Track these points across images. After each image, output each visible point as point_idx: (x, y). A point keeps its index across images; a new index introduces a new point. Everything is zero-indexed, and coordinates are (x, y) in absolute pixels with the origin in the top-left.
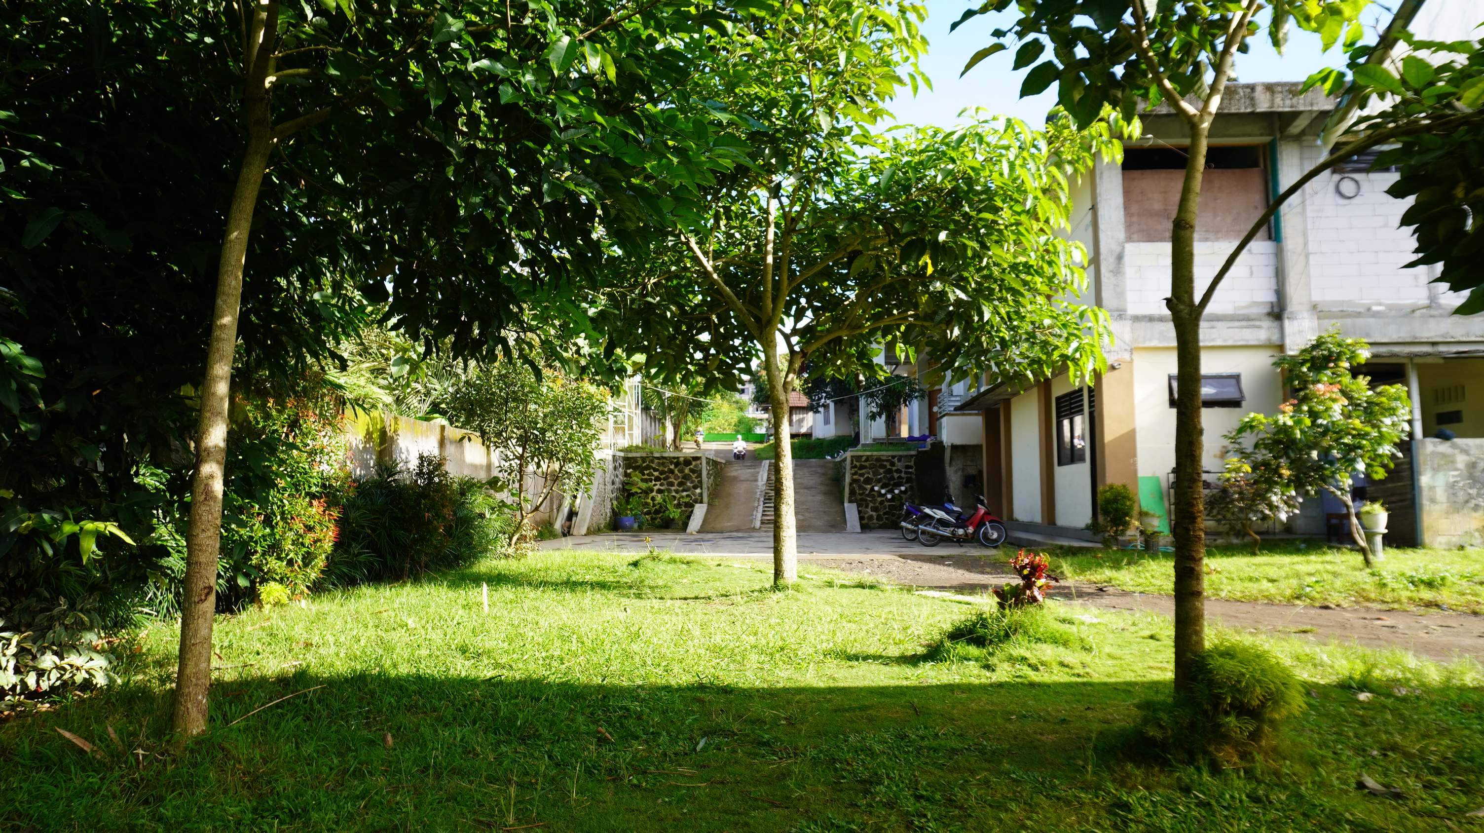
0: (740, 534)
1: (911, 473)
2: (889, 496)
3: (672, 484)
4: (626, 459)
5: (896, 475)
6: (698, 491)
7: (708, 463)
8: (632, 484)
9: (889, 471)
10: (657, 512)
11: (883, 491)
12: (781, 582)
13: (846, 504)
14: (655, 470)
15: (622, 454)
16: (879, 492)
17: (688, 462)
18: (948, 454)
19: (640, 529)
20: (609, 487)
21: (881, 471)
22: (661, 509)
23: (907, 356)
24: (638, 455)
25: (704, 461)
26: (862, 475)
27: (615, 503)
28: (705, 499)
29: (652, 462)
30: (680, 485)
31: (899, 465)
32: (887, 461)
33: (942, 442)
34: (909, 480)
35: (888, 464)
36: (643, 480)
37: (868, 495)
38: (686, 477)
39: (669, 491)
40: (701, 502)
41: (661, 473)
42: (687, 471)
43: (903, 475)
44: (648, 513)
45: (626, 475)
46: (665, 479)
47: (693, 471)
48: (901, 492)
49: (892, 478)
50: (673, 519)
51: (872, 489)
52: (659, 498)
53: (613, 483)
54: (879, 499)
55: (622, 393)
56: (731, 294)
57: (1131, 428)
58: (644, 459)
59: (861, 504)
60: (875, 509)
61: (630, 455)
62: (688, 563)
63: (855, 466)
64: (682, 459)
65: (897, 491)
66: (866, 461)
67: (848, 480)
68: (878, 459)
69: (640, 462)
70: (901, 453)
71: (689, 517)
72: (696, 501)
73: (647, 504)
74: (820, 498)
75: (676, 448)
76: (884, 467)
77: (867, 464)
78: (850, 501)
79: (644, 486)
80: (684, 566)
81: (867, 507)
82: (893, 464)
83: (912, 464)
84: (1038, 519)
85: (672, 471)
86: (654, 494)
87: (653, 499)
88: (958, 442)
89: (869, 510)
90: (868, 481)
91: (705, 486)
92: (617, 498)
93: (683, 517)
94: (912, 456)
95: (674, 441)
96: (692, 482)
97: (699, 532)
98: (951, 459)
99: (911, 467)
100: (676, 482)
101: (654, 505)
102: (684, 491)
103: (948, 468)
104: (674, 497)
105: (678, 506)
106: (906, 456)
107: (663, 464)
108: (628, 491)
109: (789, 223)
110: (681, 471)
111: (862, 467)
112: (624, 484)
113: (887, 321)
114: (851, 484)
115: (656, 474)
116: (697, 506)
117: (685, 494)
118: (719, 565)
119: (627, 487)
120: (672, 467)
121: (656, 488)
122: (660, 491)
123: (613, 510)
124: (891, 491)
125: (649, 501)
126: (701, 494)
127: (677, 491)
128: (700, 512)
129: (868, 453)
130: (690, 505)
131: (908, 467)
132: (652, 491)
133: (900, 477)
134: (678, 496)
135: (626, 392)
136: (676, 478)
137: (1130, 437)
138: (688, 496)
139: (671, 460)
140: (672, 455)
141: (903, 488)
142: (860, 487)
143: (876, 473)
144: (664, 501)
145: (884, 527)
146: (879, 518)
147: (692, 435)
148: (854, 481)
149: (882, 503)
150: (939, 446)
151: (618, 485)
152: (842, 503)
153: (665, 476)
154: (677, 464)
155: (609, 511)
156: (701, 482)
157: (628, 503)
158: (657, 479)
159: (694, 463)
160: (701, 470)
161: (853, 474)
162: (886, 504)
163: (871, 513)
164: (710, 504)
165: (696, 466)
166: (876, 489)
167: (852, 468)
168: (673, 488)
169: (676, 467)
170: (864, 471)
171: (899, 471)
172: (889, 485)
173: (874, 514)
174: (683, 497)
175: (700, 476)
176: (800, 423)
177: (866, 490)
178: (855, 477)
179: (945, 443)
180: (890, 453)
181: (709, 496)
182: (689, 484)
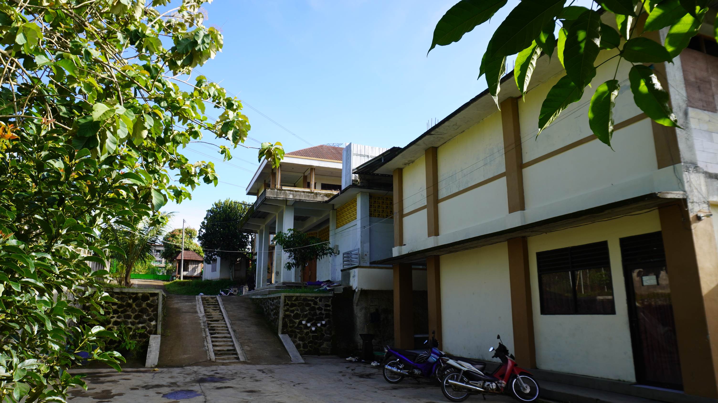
1: (329, 310)
2: (313, 329)
3: (129, 317)
5: (318, 312)
6: (153, 323)
7: (163, 299)
9: (313, 309)
11: (309, 325)
13: (280, 336)
14: (115, 304)
16: (306, 325)
17: (145, 298)
18: (356, 298)
21: (307, 308)
22: (119, 340)
25: (160, 298)
26: (292, 311)
28: (159, 330)
30: (135, 318)
31: (321, 304)
32: (312, 300)
33: (351, 287)
34: (327, 316)
35: (312, 303)
37: (296, 328)
38: (143, 311)
39: (126, 323)
40: (155, 333)
42: (144, 305)
43: (323, 312)
46: (122, 312)
47: (149, 305)
48: (322, 325)
49: (315, 314)
51: (300, 323)
52: (116, 329)
54: (305, 331)
59: (292, 335)
60: (301, 339)
63: (288, 304)
65: (319, 325)
66: (295, 300)
67: (281, 315)
68: (305, 299)
70: (320, 295)
72: (150, 333)
74: (254, 329)
75: (127, 284)
76: (309, 305)
77: (296, 303)
78: (283, 333)
81: (296, 337)
82: (316, 303)
83: (329, 303)
85: (130, 305)
86: (111, 325)
88: (365, 288)
89: (297, 340)
90: (297, 316)
91: (160, 318)
93: (139, 348)
94: (330, 297)
95: (126, 278)
96: (148, 315)
98: (359, 300)
99: (329, 306)
100: (133, 315)
102: (139, 323)
103: (355, 307)
104: (130, 329)
106: (325, 297)
107: (122, 299)
110: (139, 305)
111: (292, 305)
114: (284, 319)
115: (115, 307)
116: (152, 337)
117: (140, 325)
120: (131, 301)
121: (113, 320)
122: (116, 323)
124: (314, 325)
126: (156, 326)
127: (133, 323)
128: (155, 343)
129: (298, 294)
130: (146, 337)
131: (327, 306)
132: (109, 323)
133: (321, 314)
134: (133, 327)
136: (134, 311)
138: (143, 327)
139: (130, 295)
140: (131, 291)
141: (324, 322)
142: (291, 322)
143: (303, 310)
144: (120, 332)
146: (305, 346)
148: (286, 316)
149: (307, 334)
150: (349, 291)
152: (277, 334)
153: (123, 309)
154: (136, 299)
156: (156, 315)
158: (116, 312)
159: (151, 299)
160: (157, 305)
161: (286, 311)
162: (310, 334)
163: (299, 342)
164: (162, 335)
165: (153, 301)
166: (304, 322)
167: (285, 305)
168: (129, 320)
169: (134, 301)
170: (293, 308)
171: (320, 309)
172: (312, 319)
173: (301, 342)
174: (138, 329)
175: (156, 309)
176: (194, 270)
177: (295, 323)
178: (287, 313)
179: (354, 288)
180: (314, 295)
181: (162, 328)
182: (145, 317)
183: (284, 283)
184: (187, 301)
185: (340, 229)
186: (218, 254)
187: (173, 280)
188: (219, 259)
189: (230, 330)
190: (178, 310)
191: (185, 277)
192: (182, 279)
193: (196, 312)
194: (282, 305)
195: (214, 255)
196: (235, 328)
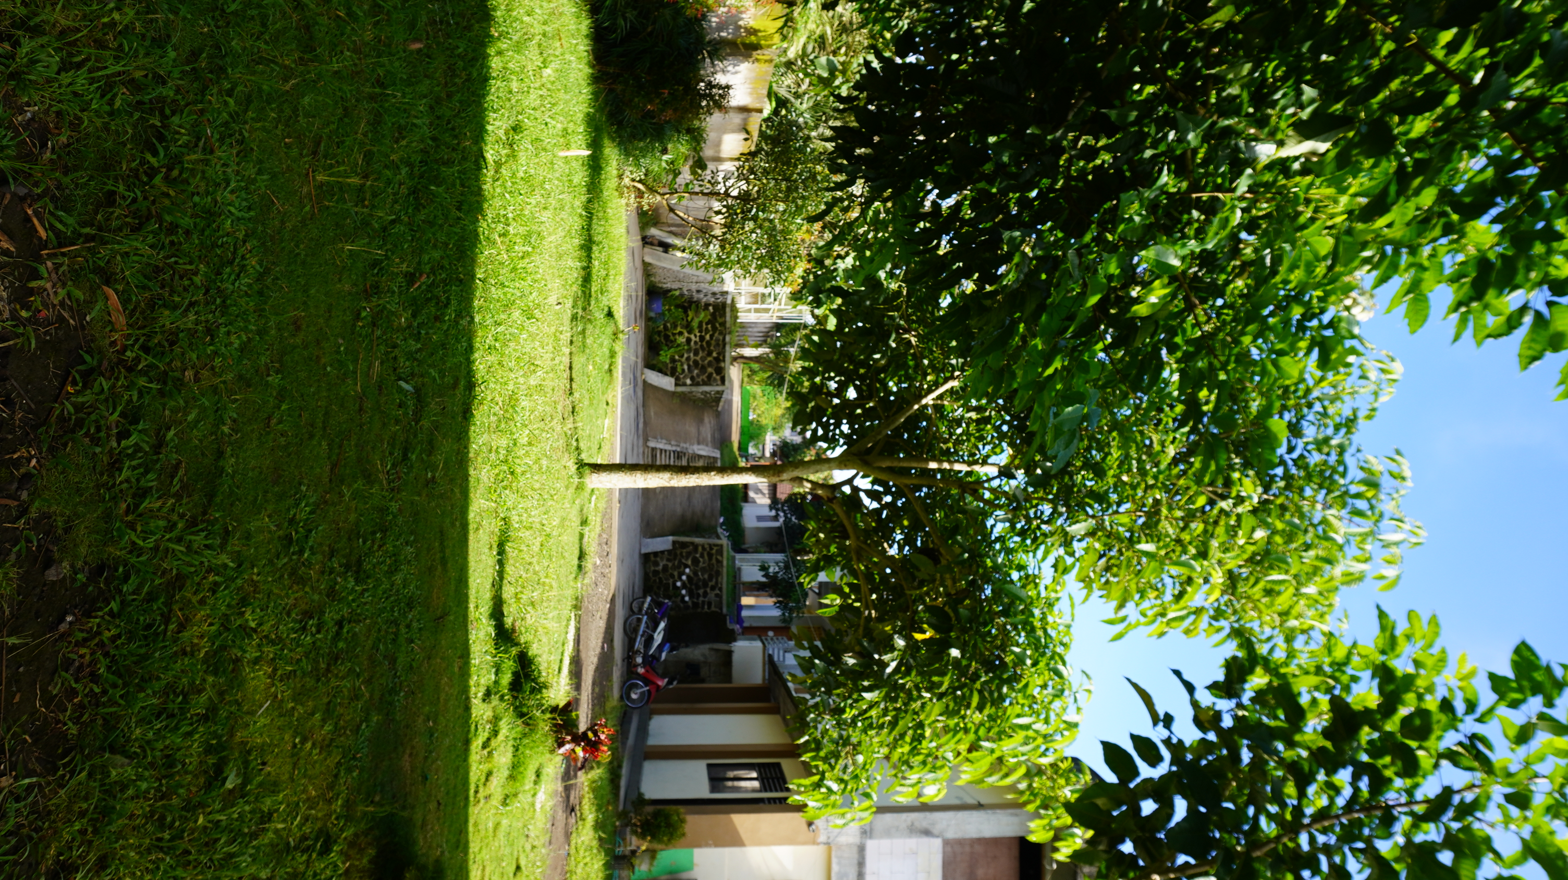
0: (641, 425)
1: (703, 608)
2: (679, 584)
3: (696, 354)
4: (724, 305)
5: (701, 592)
6: (688, 381)
7: (718, 392)
8: (697, 312)
9: (705, 585)
10: (667, 337)
11: (684, 578)
12: (587, 470)
13: (671, 538)
14: (711, 336)
15: (729, 301)
16: (684, 573)
17: (720, 371)
18: (722, 647)
19: (649, 319)
20: (694, 287)
21: (706, 576)
22: (670, 342)
23: (827, 606)
24: (728, 318)
25: (720, 388)
26: (702, 556)
27: (677, 293)
28: (680, 389)
29: (721, 333)
30: (696, 362)
31: (712, 595)
32: (717, 583)
33: (735, 640)
34: (695, 605)
35: (713, 583)
36: (701, 323)
37: (680, 562)
38: (703, 369)
39: (689, 351)
40: (676, 385)
41: (708, 343)
42: (710, 370)
43: (701, 599)
44: (666, 328)
45: (707, 305)
46: (702, 346)
47: (710, 376)
48: (683, 596)
49: (698, 588)
50: (659, 355)
51: (686, 566)
52: (681, 340)
53: (698, 291)
54: (676, 573)
55: (794, 303)
56: (897, 424)
57: (746, 842)
58: (723, 324)
59: (671, 554)
60: (665, 568)
61: (728, 310)
62: (610, 371)
63: (711, 549)
64: (722, 365)
65: (684, 592)
66: (717, 560)
67: (698, 540)
68: (718, 573)
69: (721, 320)
70: (724, 597)
71: (660, 371)
72: (677, 379)
73: (675, 327)
74: (679, 510)
75: (735, 359)
76: (710, 579)
77: (714, 561)
78: (674, 543)
79: (695, 324)
80: (607, 367)
81: (668, 560)
82: (713, 588)
83: (713, 609)
84: (652, 741)
85: (710, 354)
86: (686, 335)
87: (681, 333)
88: (736, 657)
89: (665, 562)
90: (696, 562)
91: (694, 389)
92: (682, 295)
93: (660, 365)
94: (721, 609)
95: (742, 357)
96: (698, 375)
97: (645, 382)
98: (717, 650)
99: (709, 607)
100: (698, 358)
101: (674, 334)
102: (689, 366)
103: (707, 646)
104: (682, 356)
105: (673, 360)
106: (721, 602)
107: (718, 345)
108: (690, 307)
109: (972, 486)
110: (710, 364)
111: (710, 556)
112: (698, 303)
113: (865, 588)
114: (692, 543)
115: (708, 337)
116: (673, 380)
117: (686, 367)
118: (607, 404)
119: (693, 306)
120: (715, 354)
121: (692, 337)
122: (689, 340)
123: (670, 290)
124: (684, 586)
125: (679, 329)
126: (685, 384)
127: (688, 359)
128: (666, 383)
129: (725, 563)
130: (673, 373)
131: (710, 604)
132: (689, 332)
133: (699, 595)
134: (684, 360)
135: (795, 307)
136: (703, 359)
137: (735, 840)
138: (683, 370)
139: (722, 353)
140: (727, 355)
141: (687, 599)
142: (689, 554)
143: (703, 570)
144: (678, 345)
145: (646, 578)
146: (656, 573)
147: (749, 376)
148: (696, 547)
149: (672, 576)
150: (731, 637)
151: (696, 296)
152: (672, 534)
153: (705, 346)
154: (717, 360)
155: (668, 286)
156: (698, 384)
157: (677, 306)
158: (702, 338)
159: (718, 378)
160: (710, 385)
161: (702, 546)
162: (671, 581)
163: (661, 564)
164: (674, 393)
165: (715, 380)
166: (687, 571)
167: (710, 545)
168: (692, 355)
169: (715, 358)
170: (706, 557)
171: (705, 594)
172: (691, 585)
173: (660, 568)
174: (682, 365)
175: (705, 384)
177: (687, 560)
178: (700, 549)
179: (735, 645)
180: (724, 586)
181: (683, 393)
182: (696, 372)
184: (713, 437)
190: (701, 421)
193: (699, 444)
194: (710, 541)
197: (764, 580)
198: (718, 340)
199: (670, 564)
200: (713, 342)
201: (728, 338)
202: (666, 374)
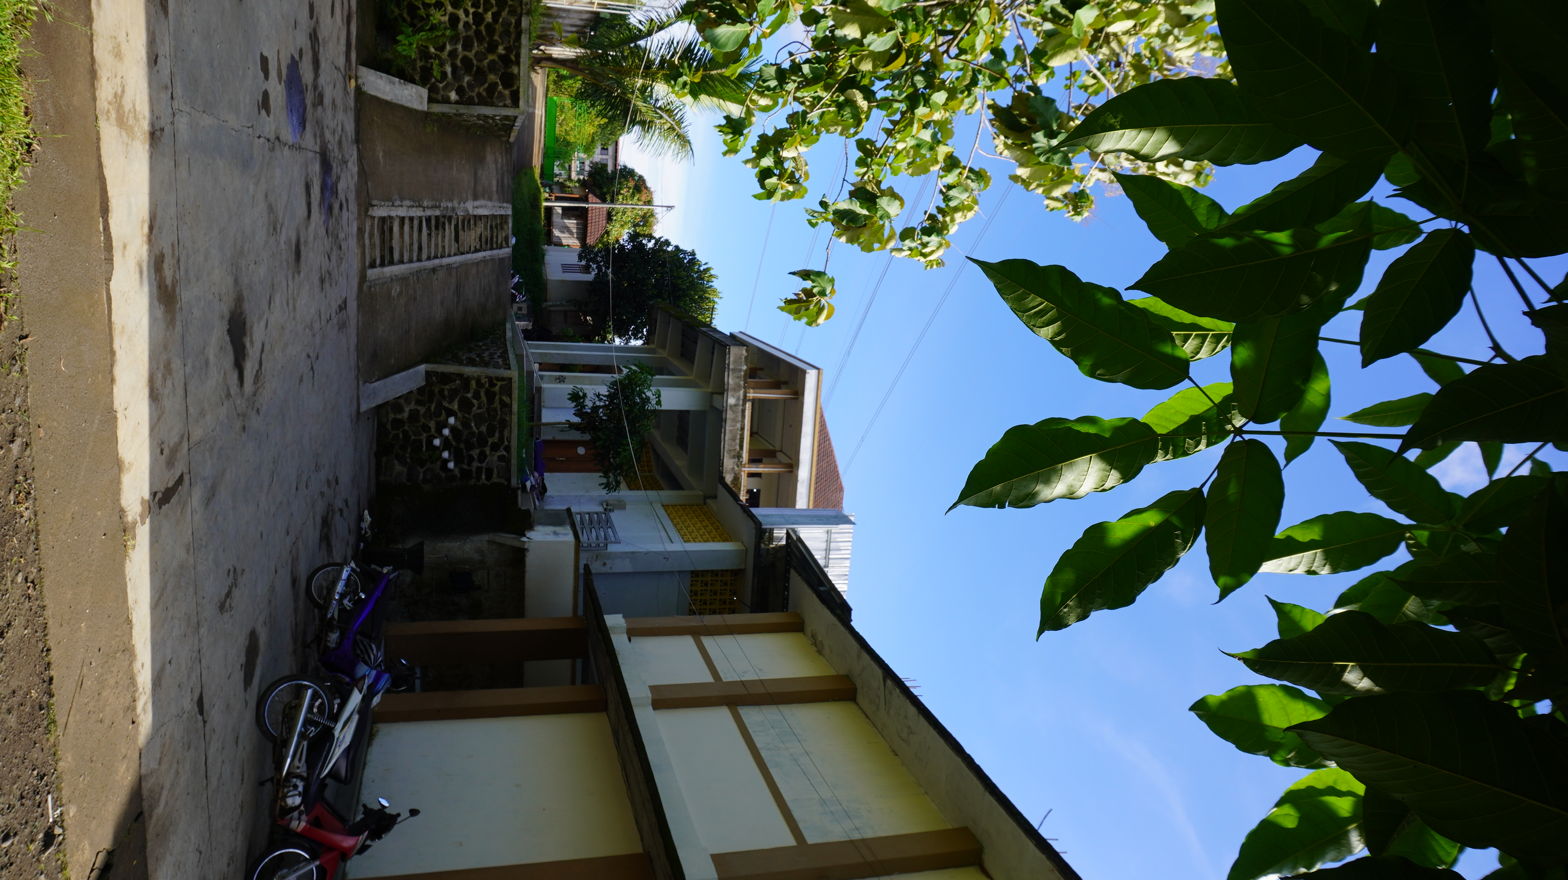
1: (478, 478)
2: (437, 442)
3: (467, 46)
5: (475, 453)
6: (453, 96)
7: (506, 118)
9: (482, 442)
10: (416, 15)
11: (446, 432)
13: (422, 368)
14: (496, 16)
16: (445, 425)
17: (510, 81)
18: (508, 539)
21: (484, 428)
22: (421, 23)
25: (510, 112)
26: (477, 395)
28: (437, 108)
29: (512, 12)
30: (466, 60)
31: (493, 459)
32: (501, 438)
33: (531, 528)
34: (466, 474)
35: (496, 439)
37: (439, 405)
38: (480, 76)
39: (455, 39)
40: (431, 100)
41: (488, 26)
42: (492, 77)
43: (475, 464)
46: (478, 33)
47: (492, 88)
48: (446, 461)
49: (470, 447)
50: (396, 42)
51: (450, 413)
52: (440, 17)
54: (432, 425)
59: (424, 394)
60: (414, 416)
63: (492, 385)
65: (446, 454)
66: (502, 402)
67: (468, 370)
68: (504, 424)
70: (514, 461)
71: (395, 72)
72: (433, 90)
75: (537, 61)
76: (491, 432)
77: (497, 404)
78: (428, 374)
81: (418, 402)
82: (495, 447)
83: (495, 479)
85: (492, 48)
86: (450, 9)
87: (440, 9)
88: (530, 559)
89: (413, 406)
90: (466, 405)
91: (463, 110)
93: (397, 63)
94: (509, 479)
95: (550, 58)
96: (471, 86)
98: (500, 545)
99: (489, 477)
100: (471, 55)
101: (427, 10)
102: (454, 67)
103: (486, 537)
104: (442, 48)
105: (424, 54)
106: (508, 469)
107: (506, 33)
110: (492, 67)
111: (490, 396)
114: (460, 376)
115: (489, 17)
116: (424, 92)
117: (449, 69)
120: (501, 50)
121: (461, 13)
122: (454, 20)
124: (446, 444)
126: (447, 101)
127: (453, 54)
128: (408, 94)
129: (515, 407)
130: (423, 78)
131: (489, 472)
133: (471, 459)
134: (444, 55)
136: (480, 56)
138: (444, 74)
139: (514, 49)
140: (524, 52)
141: (451, 465)
142: (454, 393)
143: (479, 419)
144: (433, 28)
146: (398, 423)
147: (555, 82)
148: (466, 381)
149: (426, 428)
150: (524, 523)
152: (427, 360)
153: (484, 34)
154: (506, 60)
156: (470, 102)
158: (478, 18)
159: (507, 92)
160: (492, 105)
161: (478, 380)
162: (424, 437)
163: (407, 409)
164: (426, 115)
165: (501, 95)
166: (452, 420)
167: (490, 379)
168: (460, 47)
169: (501, 57)
170: (484, 398)
171: (482, 457)
173: (406, 415)
174: (442, 65)
175: (483, 102)
176: (566, 229)
177: (451, 402)
178: (473, 383)
179: (530, 534)
180: (514, 444)
181: (444, 114)
182: (467, 79)
183: (539, 389)
184: (501, 184)
185: (662, 512)
186: (601, 277)
187: (544, 185)
188: (590, 277)
189: (436, 262)
190: (480, 160)
191: (549, 210)
192: (545, 204)
193: (475, 198)
194: (492, 372)
195: (599, 268)
196: (441, 274)
197: (577, 420)
198: (507, 24)
199: (422, 410)
200: (498, 27)
201: (525, 23)
202: (413, 81)
